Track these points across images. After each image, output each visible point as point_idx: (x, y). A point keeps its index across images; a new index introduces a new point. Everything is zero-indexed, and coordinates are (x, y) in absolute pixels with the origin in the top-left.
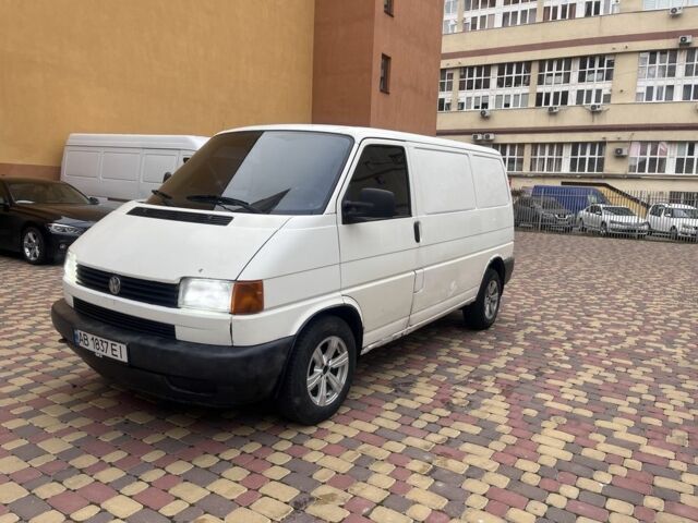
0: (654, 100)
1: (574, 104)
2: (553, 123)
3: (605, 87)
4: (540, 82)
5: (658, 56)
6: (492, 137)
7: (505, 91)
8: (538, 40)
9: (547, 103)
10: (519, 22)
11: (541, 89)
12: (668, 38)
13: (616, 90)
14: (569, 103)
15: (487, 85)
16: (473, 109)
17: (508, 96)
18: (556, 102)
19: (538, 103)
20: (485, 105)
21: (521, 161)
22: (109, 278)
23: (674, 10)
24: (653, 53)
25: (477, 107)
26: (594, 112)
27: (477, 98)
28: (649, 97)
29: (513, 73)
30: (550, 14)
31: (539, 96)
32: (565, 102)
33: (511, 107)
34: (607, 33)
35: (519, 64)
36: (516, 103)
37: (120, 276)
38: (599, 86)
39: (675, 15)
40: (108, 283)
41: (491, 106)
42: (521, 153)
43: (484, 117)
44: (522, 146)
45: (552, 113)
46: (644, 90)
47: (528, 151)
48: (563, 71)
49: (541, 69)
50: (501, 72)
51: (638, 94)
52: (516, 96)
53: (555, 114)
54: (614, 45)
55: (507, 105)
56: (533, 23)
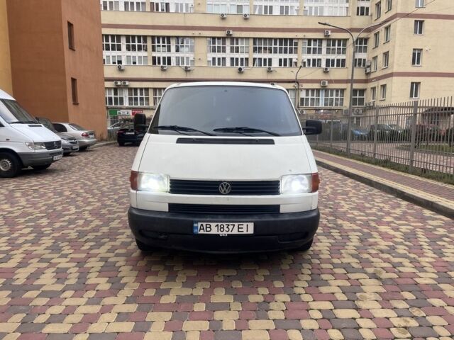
0: (217, 65)
1: (175, 65)
2: (163, 76)
3: (191, 56)
4: (154, 50)
5: (216, 40)
6: (127, 83)
7: (132, 53)
8: (149, 23)
9: (159, 63)
10: (135, 9)
11: (155, 54)
12: (221, 30)
13: (197, 58)
14: (172, 64)
15: (119, 49)
16: (111, 64)
17: (134, 57)
18: (164, 63)
19: (154, 63)
20: (120, 62)
21: (147, 99)
22: (218, 185)
23: (223, 15)
24: (214, 38)
25: (114, 63)
26: (187, 70)
27: (114, 57)
28: (214, 64)
29: (135, 42)
30: (155, 7)
31: (154, 58)
32: (169, 63)
33: (137, 64)
34: (189, 24)
35: (139, 37)
36: (140, 62)
37: (228, 182)
38: (187, 55)
39: (223, 18)
40: (218, 188)
41: (124, 63)
42: (147, 94)
43: (120, 70)
44: (147, 89)
45: (163, 70)
46: (211, 59)
47: (151, 92)
48: (166, 44)
49: (153, 42)
50: (128, 41)
51: (209, 61)
52: (140, 57)
53: (165, 70)
54: (194, 32)
55: (134, 63)
56: (144, 11)
